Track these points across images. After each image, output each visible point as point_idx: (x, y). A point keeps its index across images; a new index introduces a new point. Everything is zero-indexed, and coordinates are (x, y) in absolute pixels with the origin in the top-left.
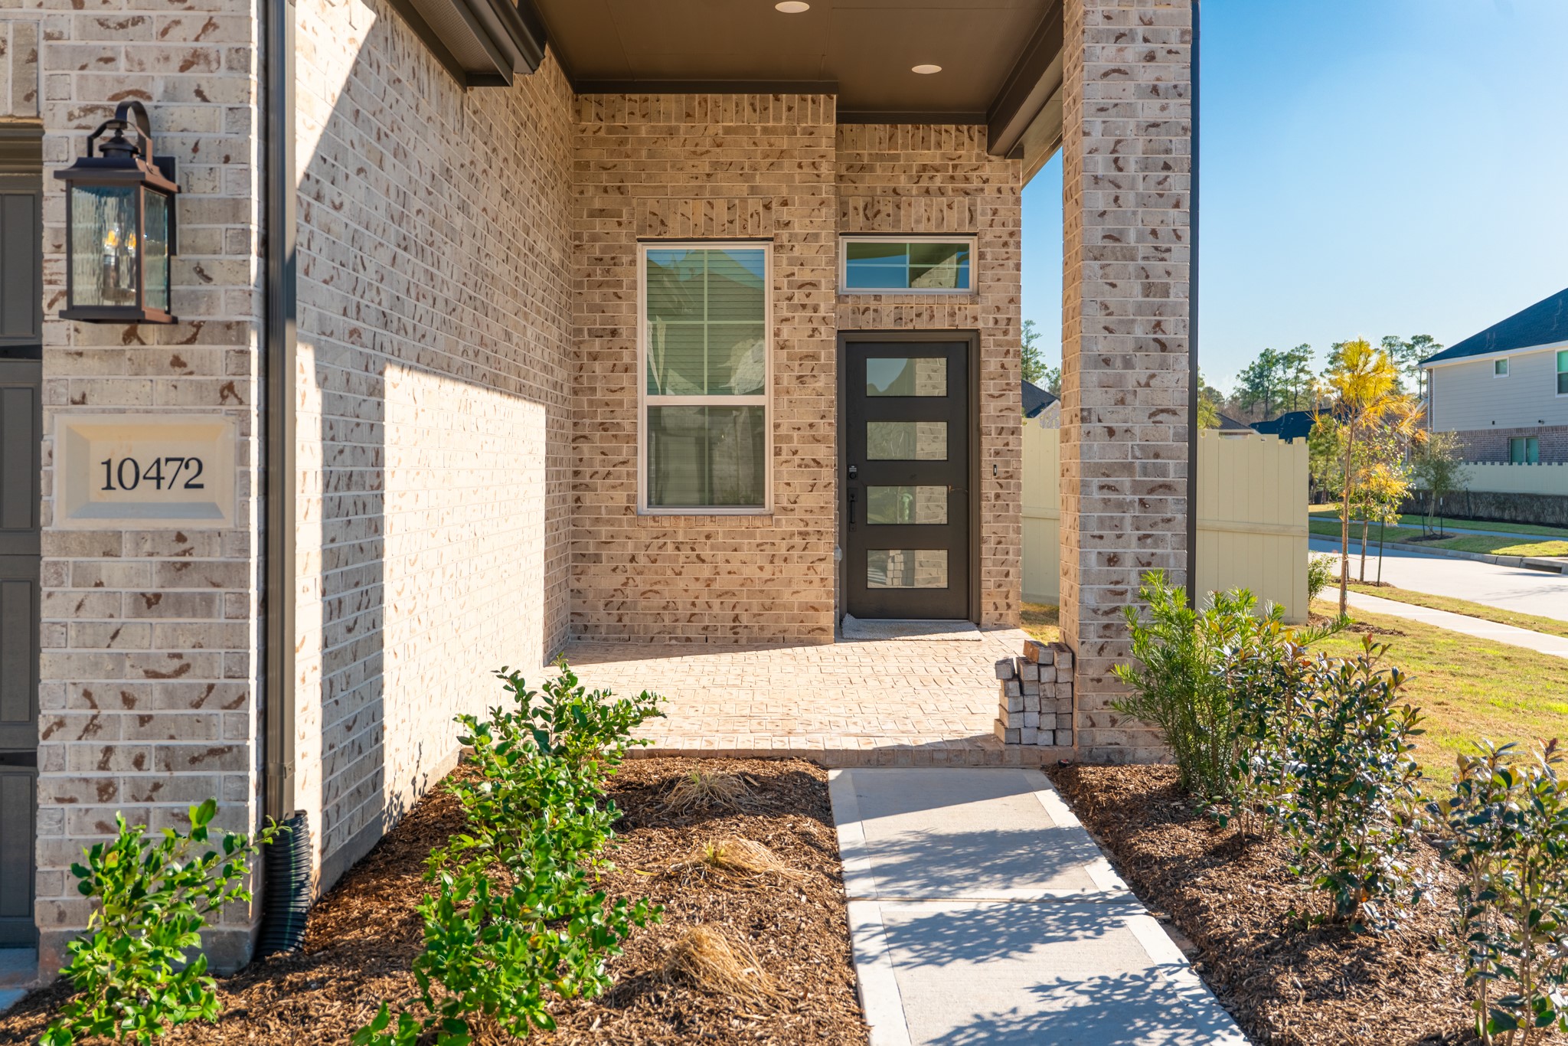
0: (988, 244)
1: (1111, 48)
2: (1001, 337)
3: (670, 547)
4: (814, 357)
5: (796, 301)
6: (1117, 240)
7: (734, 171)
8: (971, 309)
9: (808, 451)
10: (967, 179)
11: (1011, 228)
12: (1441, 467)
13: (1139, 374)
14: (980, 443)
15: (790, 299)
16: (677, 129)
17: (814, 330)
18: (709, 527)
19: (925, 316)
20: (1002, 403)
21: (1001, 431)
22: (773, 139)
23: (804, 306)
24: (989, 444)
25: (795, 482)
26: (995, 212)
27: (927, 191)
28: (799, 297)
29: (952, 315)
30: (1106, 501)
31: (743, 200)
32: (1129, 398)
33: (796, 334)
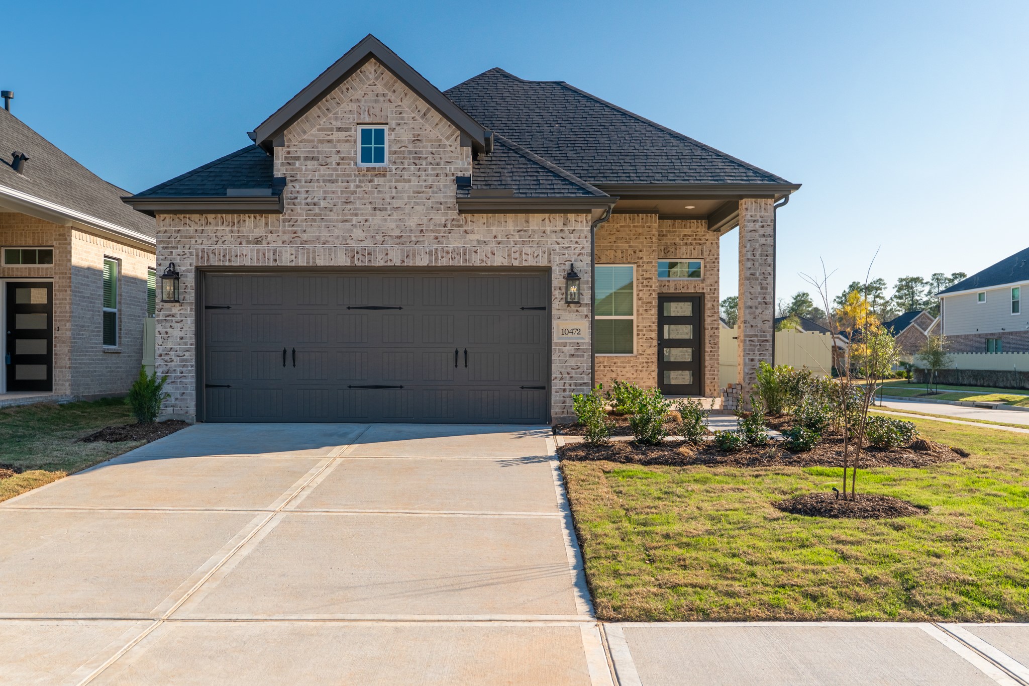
0: (708, 262)
1: (752, 224)
2: (712, 295)
3: (602, 367)
4: (651, 303)
5: (644, 284)
6: (753, 275)
7: (624, 240)
8: (702, 285)
9: (649, 335)
10: (700, 239)
11: (716, 257)
12: (936, 354)
13: (759, 311)
14: (704, 333)
15: (642, 283)
16: (604, 226)
17: (651, 294)
18: (615, 360)
19: (685, 288)
20: (713, 318)
21: (712, 328)
22: (637, 229)
23: (647, 286)
24: (708, 333)
25: (644, 345)
26: (710, 251)
27: (686, 244)
28: (645, 282)
29: (695, 287)
30: (750, 344)
31: (627, 250)
32: (757, 317)
33: (644, 295)
